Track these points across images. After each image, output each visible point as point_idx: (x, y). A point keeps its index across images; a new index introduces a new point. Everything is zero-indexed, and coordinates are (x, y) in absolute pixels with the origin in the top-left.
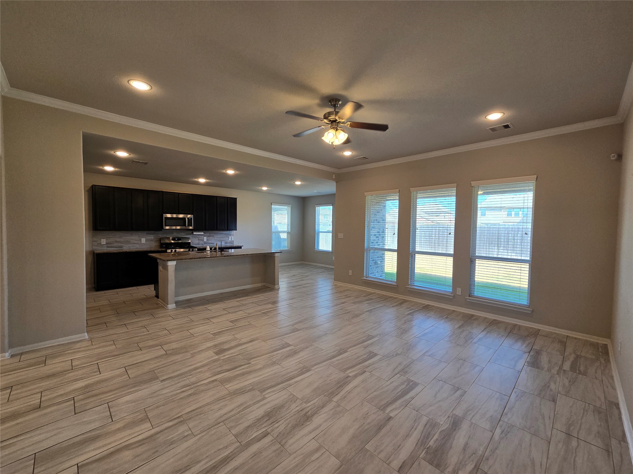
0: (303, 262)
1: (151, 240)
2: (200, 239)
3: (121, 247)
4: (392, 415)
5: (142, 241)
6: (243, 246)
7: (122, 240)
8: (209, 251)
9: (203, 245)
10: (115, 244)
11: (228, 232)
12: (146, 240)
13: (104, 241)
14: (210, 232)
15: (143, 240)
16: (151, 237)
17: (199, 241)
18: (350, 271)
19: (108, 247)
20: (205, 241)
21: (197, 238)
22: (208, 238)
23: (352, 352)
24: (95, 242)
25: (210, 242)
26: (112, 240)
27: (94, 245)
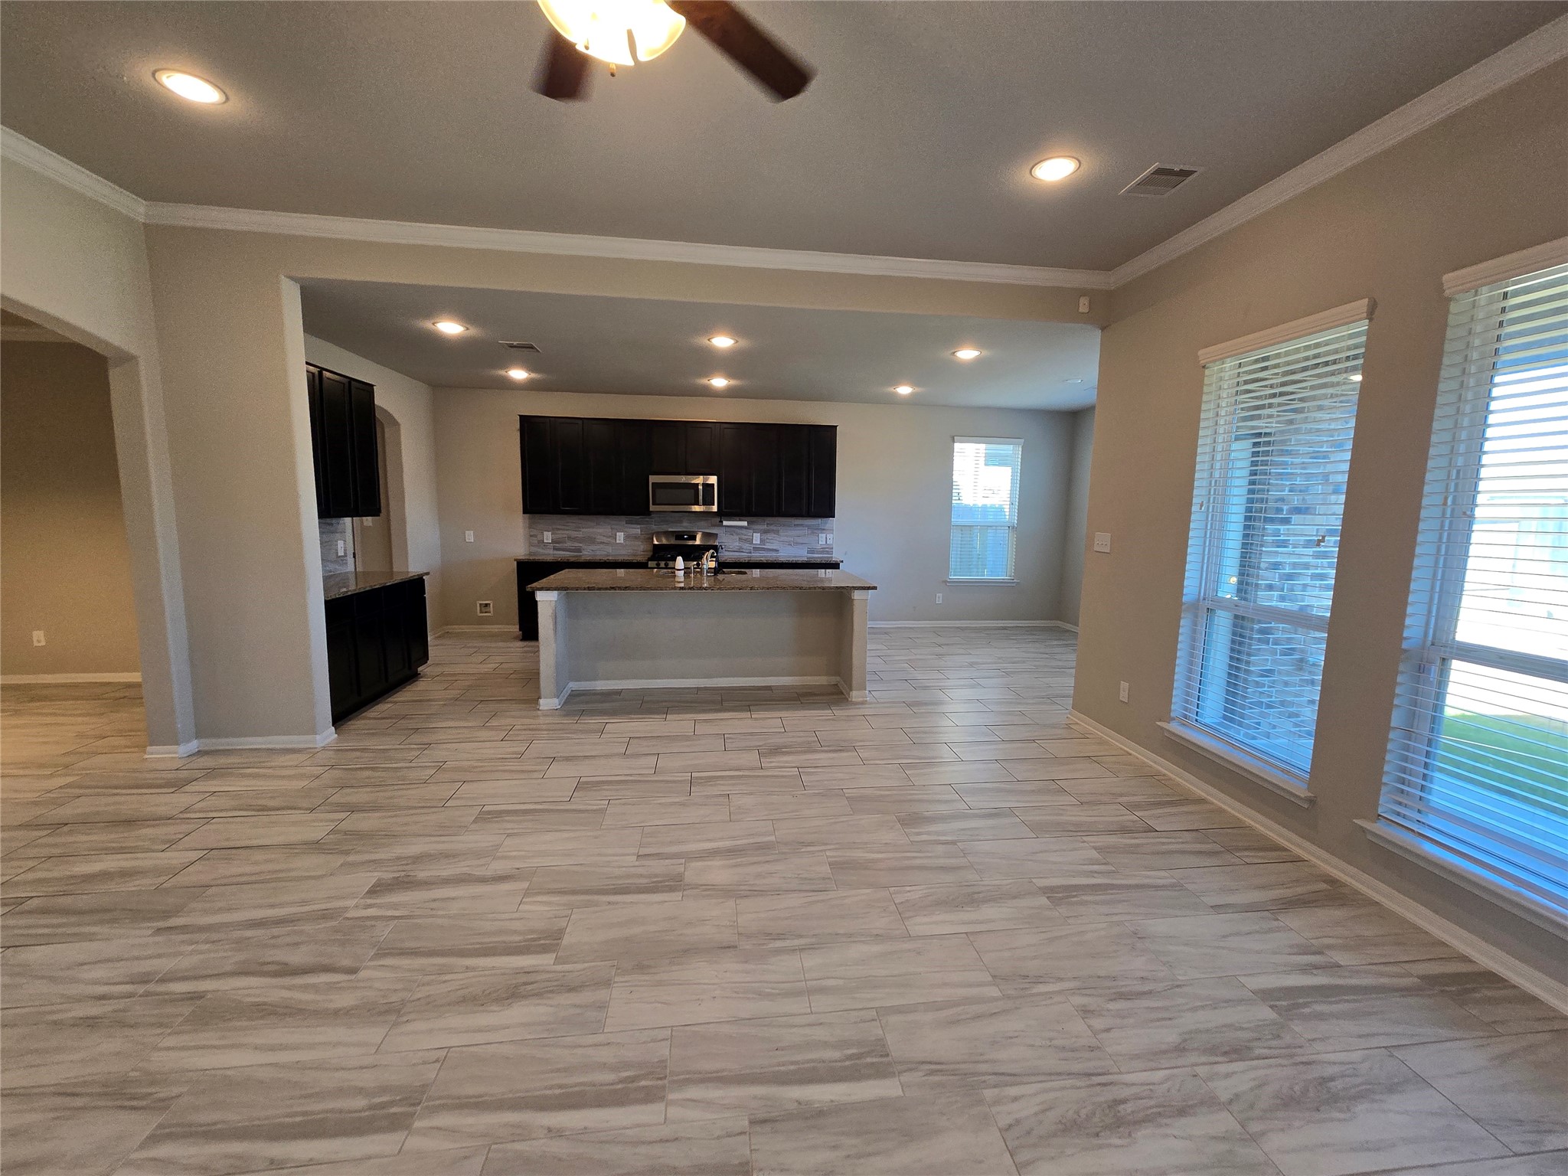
0: (1059, 623)
1: (636, 538)
2: (744, 537)
3: (579, 550)
5: (618, 538)
6: (842, 562)
7: (579, 535)
8: (683, 571)
9: (750, 553)
10: (569, 544)
11: (819, 521)
12: (627, 537)
13: (548, 537)
14: (769, 520)
15: (620, 537)
16: (636, 530)
17: (744, 544)
18: (1124, 685)
19: (555, 549)
20: (756, 544)
21: (738, 534)
22: (765, 537)
23: (674, 1112)
24: (533, 538)
25: (768, 546)
26: (561, 534)
27: (531, 545)
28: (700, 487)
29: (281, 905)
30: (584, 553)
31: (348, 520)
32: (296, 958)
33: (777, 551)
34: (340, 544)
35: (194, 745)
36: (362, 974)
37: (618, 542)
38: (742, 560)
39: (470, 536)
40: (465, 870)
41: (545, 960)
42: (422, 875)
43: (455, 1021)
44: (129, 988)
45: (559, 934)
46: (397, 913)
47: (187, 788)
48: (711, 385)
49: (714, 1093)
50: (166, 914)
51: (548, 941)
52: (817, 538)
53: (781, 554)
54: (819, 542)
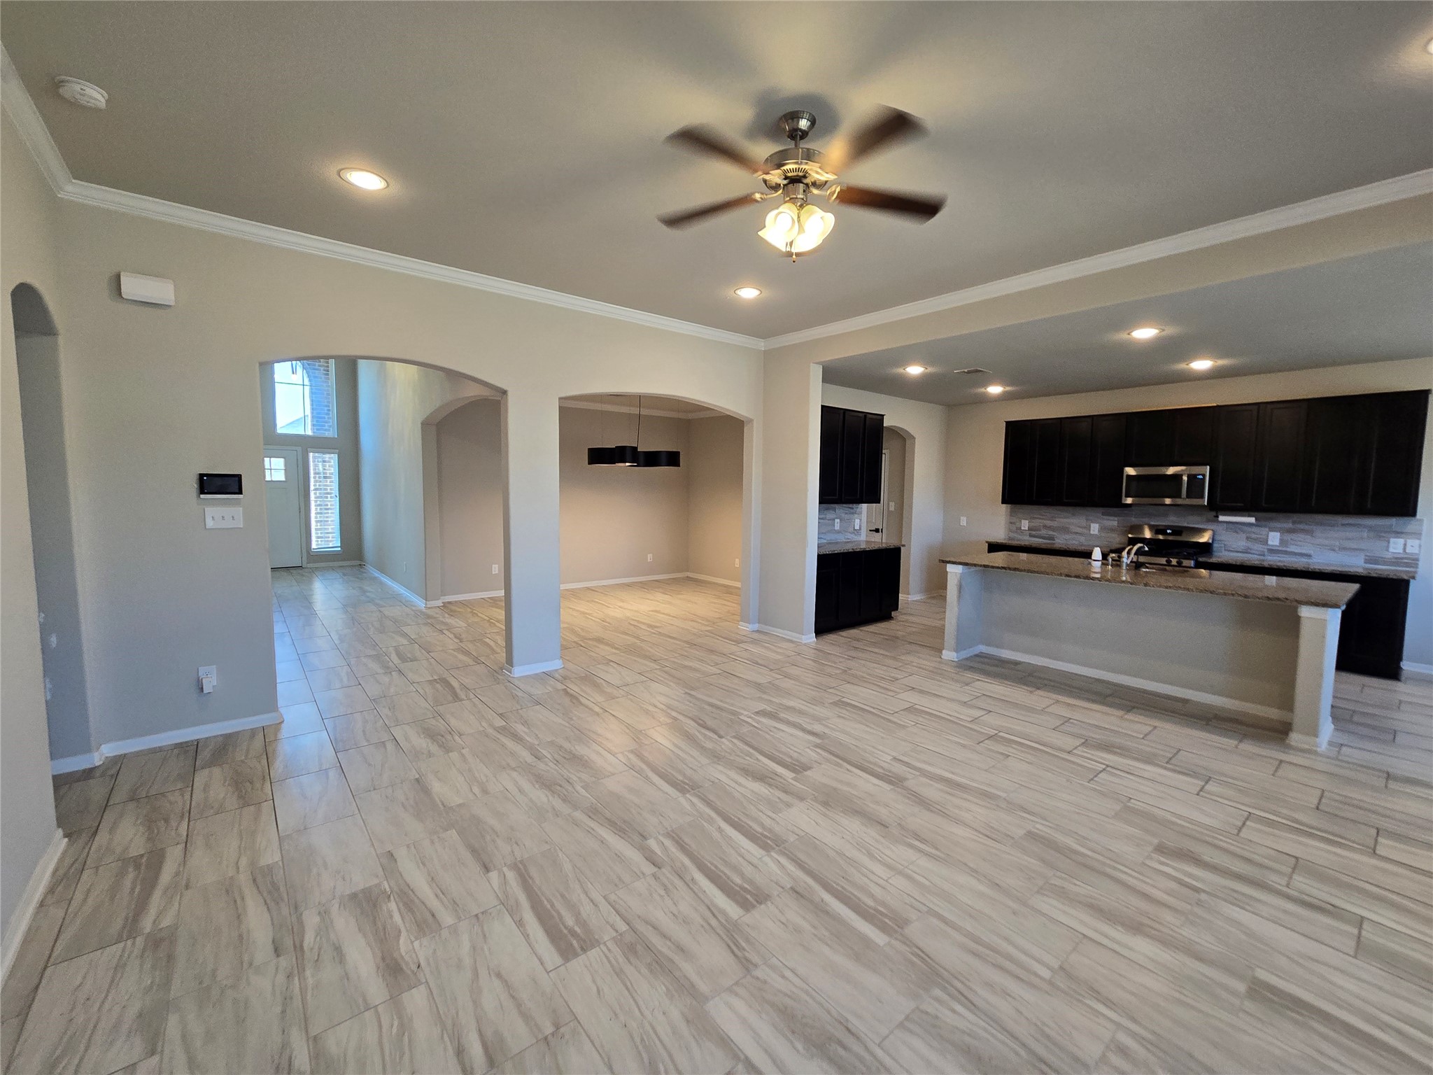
1: (1112, 530)
2: (1254, 536)
3: (1052, 538)
4: (494, 875)
5: (1092, 528)
7: (1054, 524)
8: (1100, 563)
9: (1264, 555)
10: (1044, 532)
11: (1393, 521)
12: (1102, 529)
13: (1025, 525)
14: (1296, 517)
15: (1095, 528)
16: (1113, 522)
17: (1249, 544)
19: (1031, 536)
20: (1273, 546)
21: (1244, 532)
22: (1288, 537)
23: (767, 859)
24: (1012, 526)
25: (1292, 549)
26: (1037, 523)
27: (1011, 531)
28: (1185, 478)
29: (726, 703)
30: (1057, 541)
31: (864, 506)
32: (710, 723)
33: (1309, 556)
34: (857, 521)
35: (756, 626)
36: (723, 740)
37: (1092, 532)
38: (1248, 563)
39: (964, 521)
40: (801, 722)
41: (788, 775)
42: (782, 715)
43: (733, 774)
44: (664, 707)
45: (806, 768)
46: (756, 725)
47: (740, 645)
48: (1191, 368)
49: (791, 867)
50: (693, 689)
51: (799, 768)
52: (1385, 544)
53: (1315, 560)
54: (1391, 550)
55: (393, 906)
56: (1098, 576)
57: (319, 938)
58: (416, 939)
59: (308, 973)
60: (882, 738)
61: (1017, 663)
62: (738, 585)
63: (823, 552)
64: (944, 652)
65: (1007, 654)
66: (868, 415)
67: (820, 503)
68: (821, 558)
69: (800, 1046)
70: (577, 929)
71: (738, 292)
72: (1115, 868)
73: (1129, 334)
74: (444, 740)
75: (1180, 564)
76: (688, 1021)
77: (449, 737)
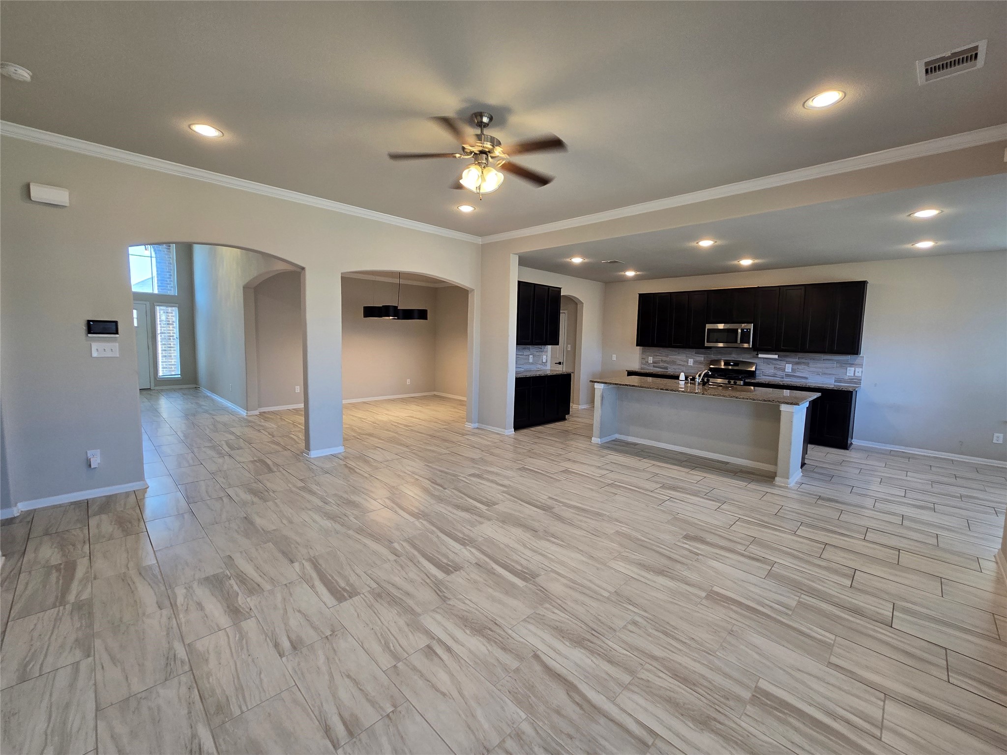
1: (701, 363)
2: (778, 366)
3: (667, 368)
4: (296, 565)
5: (689, 362)
7: (668, 359)
8: (684, 382)
9: (783, 378)
10: (661, 364)
11: (848, 357)
12: (695, 362)
13: (651, 360)
14: (800, 355)
15: (691, 362)
16: (701, 358)
17: (776, 371)
19: (654, 367)
20: (788, 372)
21: (773, 364)
22: (796, 367)
23: (464, 550)
24: (643, 360)
25: (797, 374)
26: (659, 358)
27: (642, 363)
28: (740, 331)
29: (450, 470)
30: (669, 370)
31: (549, 347)
32: (439, 481)
33: (806, 378)
34: (545, 357)
35: (476, 425)
36: (446, 490)
37: (689, 364)
38: (773, 383)
39: (614, 358)
40: (496, 479)
41: (483, 508)
42: (485, 476)
43: (450, 509)
44: (410, 473)
45: (495, 504)
46: (468, 482)
47: (465, 436)
48: (740, 264)
49: (477, 553)
50: (431, 463)
51: (489, 504)
52: (845, 371)
53: (810, 381)
54: (848, 374)
55: (232, 582)
56: (683, 390)
57: (186, 600)
58: (249, 597)
59: (181, 616)
60: (545, 487)
61: (636, 444)
62: (465, 399)
63: (520, 376)
64: (593, 438)
65: (631, 439)
66: (551, 288)
67: (518, 344)
68: (518, 380)
69: (468, 632)
70: (347, 588)
71: (459, 208)
72: (659, 547)
73: (697, 243)
74: (263, 495)
75: (735, 383)
76: (408, 625)
77: (266, 493)
